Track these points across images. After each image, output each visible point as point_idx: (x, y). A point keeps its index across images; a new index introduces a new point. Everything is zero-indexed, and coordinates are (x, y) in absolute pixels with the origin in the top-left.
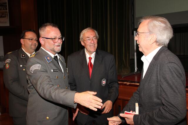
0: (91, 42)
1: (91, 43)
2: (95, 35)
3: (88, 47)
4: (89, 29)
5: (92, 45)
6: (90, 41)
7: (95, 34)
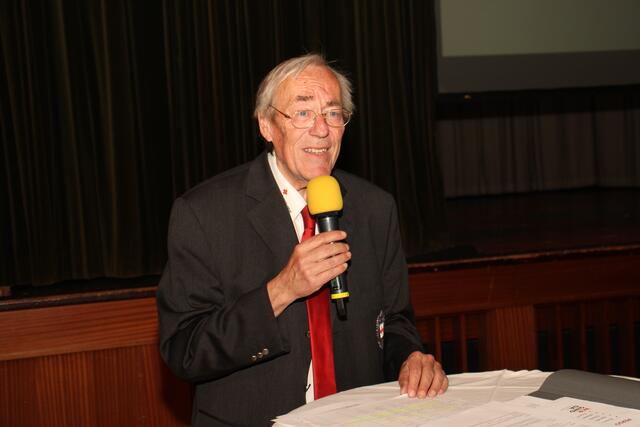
0: (315, 128)
1: (312, 132)
2: (338, 98)
3: (294, 153)
4: (311, 62)
5: (315, 141)
6: (310, 124)
7: (337, 91)
